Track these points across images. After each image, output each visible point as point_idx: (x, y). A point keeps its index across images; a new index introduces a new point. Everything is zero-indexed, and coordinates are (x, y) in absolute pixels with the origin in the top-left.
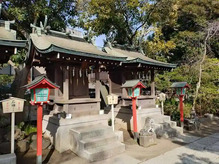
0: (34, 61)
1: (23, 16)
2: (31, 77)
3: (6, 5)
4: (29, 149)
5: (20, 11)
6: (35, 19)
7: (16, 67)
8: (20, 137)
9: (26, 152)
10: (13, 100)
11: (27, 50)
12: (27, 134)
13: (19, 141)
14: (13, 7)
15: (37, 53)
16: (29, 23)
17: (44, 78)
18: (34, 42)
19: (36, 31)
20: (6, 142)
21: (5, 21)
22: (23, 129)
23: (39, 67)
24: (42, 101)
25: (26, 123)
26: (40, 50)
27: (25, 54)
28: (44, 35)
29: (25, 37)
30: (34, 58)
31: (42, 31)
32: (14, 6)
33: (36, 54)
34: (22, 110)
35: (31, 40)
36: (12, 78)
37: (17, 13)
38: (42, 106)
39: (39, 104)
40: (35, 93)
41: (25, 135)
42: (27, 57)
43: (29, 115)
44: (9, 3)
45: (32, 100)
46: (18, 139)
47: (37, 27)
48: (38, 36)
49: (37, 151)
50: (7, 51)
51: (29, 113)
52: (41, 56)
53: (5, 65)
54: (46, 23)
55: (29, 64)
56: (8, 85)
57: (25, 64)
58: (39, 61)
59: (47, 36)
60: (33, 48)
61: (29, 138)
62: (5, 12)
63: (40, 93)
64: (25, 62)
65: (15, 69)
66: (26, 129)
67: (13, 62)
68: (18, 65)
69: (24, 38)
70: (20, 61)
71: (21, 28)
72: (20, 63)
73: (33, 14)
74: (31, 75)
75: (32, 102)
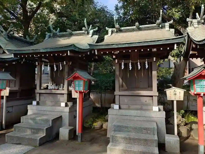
0: (191, 53)
1: (179, 14)
2: (188, 69)
3: (165, 9)
4: (190, 136)
5: (176, 11)
6: (191, 12)
7: (175, 61)
8: (181, 123)
9: (187, 138)
10: (175, 89)
11: (184, 44)
12: (187, 122)
13: (180, 126)
14: (170, 9)
15: (193, 45)
16: (184, 18)
17: (203, 69)
18: (190, 35)
19: (192, 23)
20: (170, 124)
21: (166, 23)
22: (183, 117)
23: (196, 58)
24: (202, 91)
25: (186, 112)
26: (197, 41)
27: (182, 48)
28: (200, 26)
29: (182, 32)
30: (192, 50)
31: (199, 23)
32: (171, 7)
33: (193, 47)
34: (182, 99)
35: (188, 33)
36: (172, 71)
37: (174, 13)
38: (202, 97)
39: (199, 95)
40: (194, 84)
41: (185, 122)
42: (184, 50)
43: (188, 105)
44: (167, 7)
45: (191, 90)
46: (179, 124)
47: (193, 20)
48: (195, 28)
49: (198, 140)
50: (161, 49)
51: (188, 103)
52: (198, 47)
53: (166, 60)
54: (202, 13)
55: (187, 56)
56: (169, 77)
57: (182, 58)
58: (196, 52)
59: (204, 25)
60: (190, 40)
61: (189, 126)
62: (164, 15)
63: (199, 84)
64: (182, 55)
65: (174, 63)
66: (186, 117)
67: (172, 56)
68: (176, 58)
69: (181, 34)
70: (178, 56)
71: (178, 25)
72: (178, 57)
73: (189, 8)
74: (188, 67)
75: (192, 92)
